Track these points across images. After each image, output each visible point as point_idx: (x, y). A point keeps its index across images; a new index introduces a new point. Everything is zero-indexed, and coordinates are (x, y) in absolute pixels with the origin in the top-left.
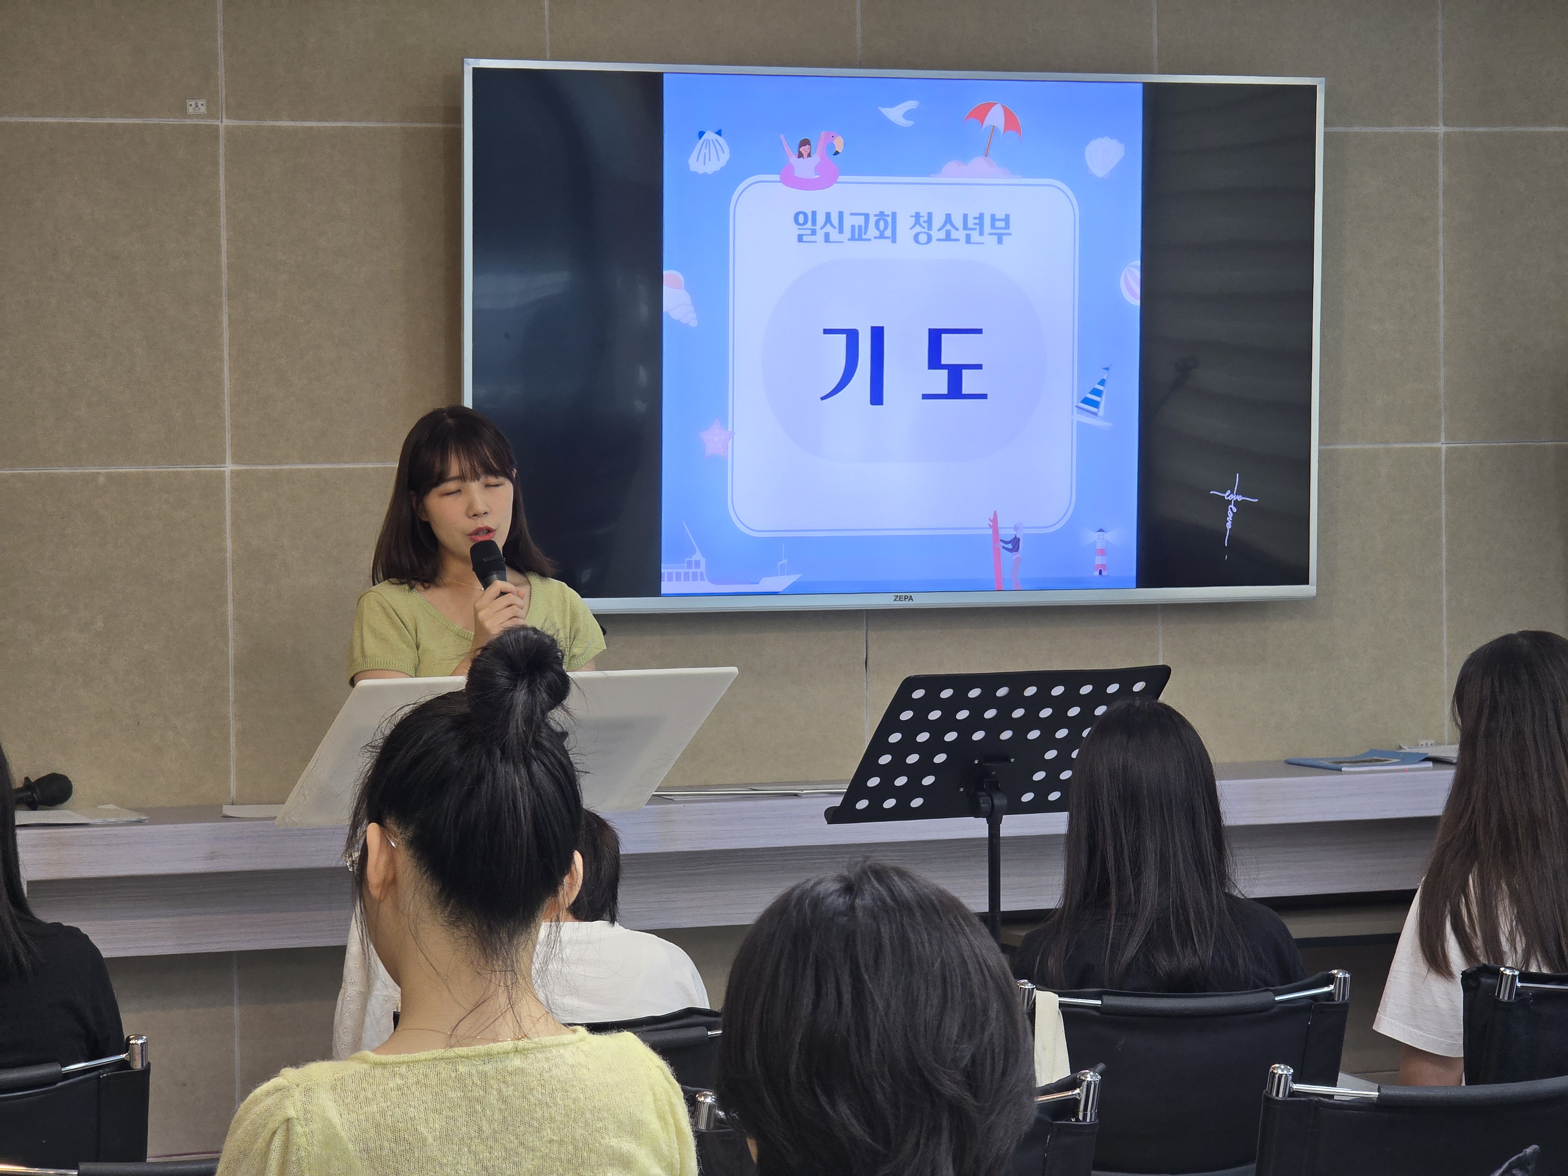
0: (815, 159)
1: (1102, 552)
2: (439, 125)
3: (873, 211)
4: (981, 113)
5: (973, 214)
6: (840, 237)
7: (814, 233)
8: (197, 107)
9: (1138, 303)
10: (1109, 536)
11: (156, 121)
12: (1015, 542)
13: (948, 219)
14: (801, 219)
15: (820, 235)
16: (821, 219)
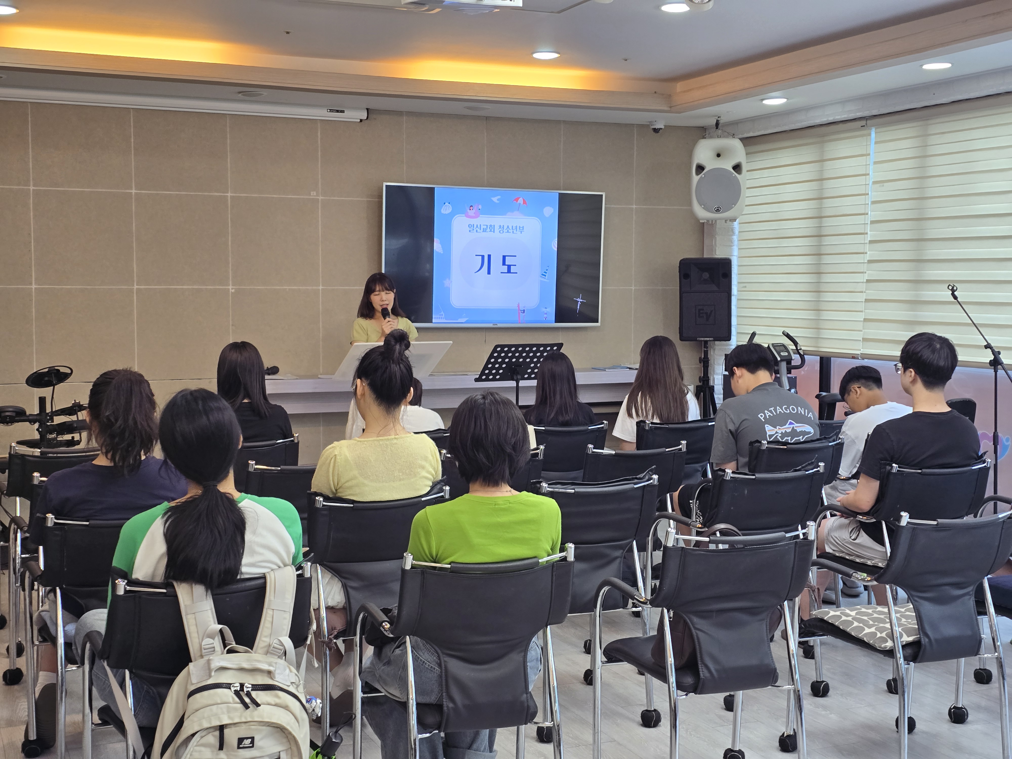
0: (474, 211)
1: (546, 314)
2: (377, 200)
3: (488, 225)
4: (517, 200)
5: (514, 226)
6: (480, 231)
7: (473, 230)
8: (313, 193)
9: (556, 250)
10: (547, 310)
11: (302, 197)
12: (524, 311)
13: (508, 227)
14: (470, 226)
15: (475, 230)
16: (475, 226)
